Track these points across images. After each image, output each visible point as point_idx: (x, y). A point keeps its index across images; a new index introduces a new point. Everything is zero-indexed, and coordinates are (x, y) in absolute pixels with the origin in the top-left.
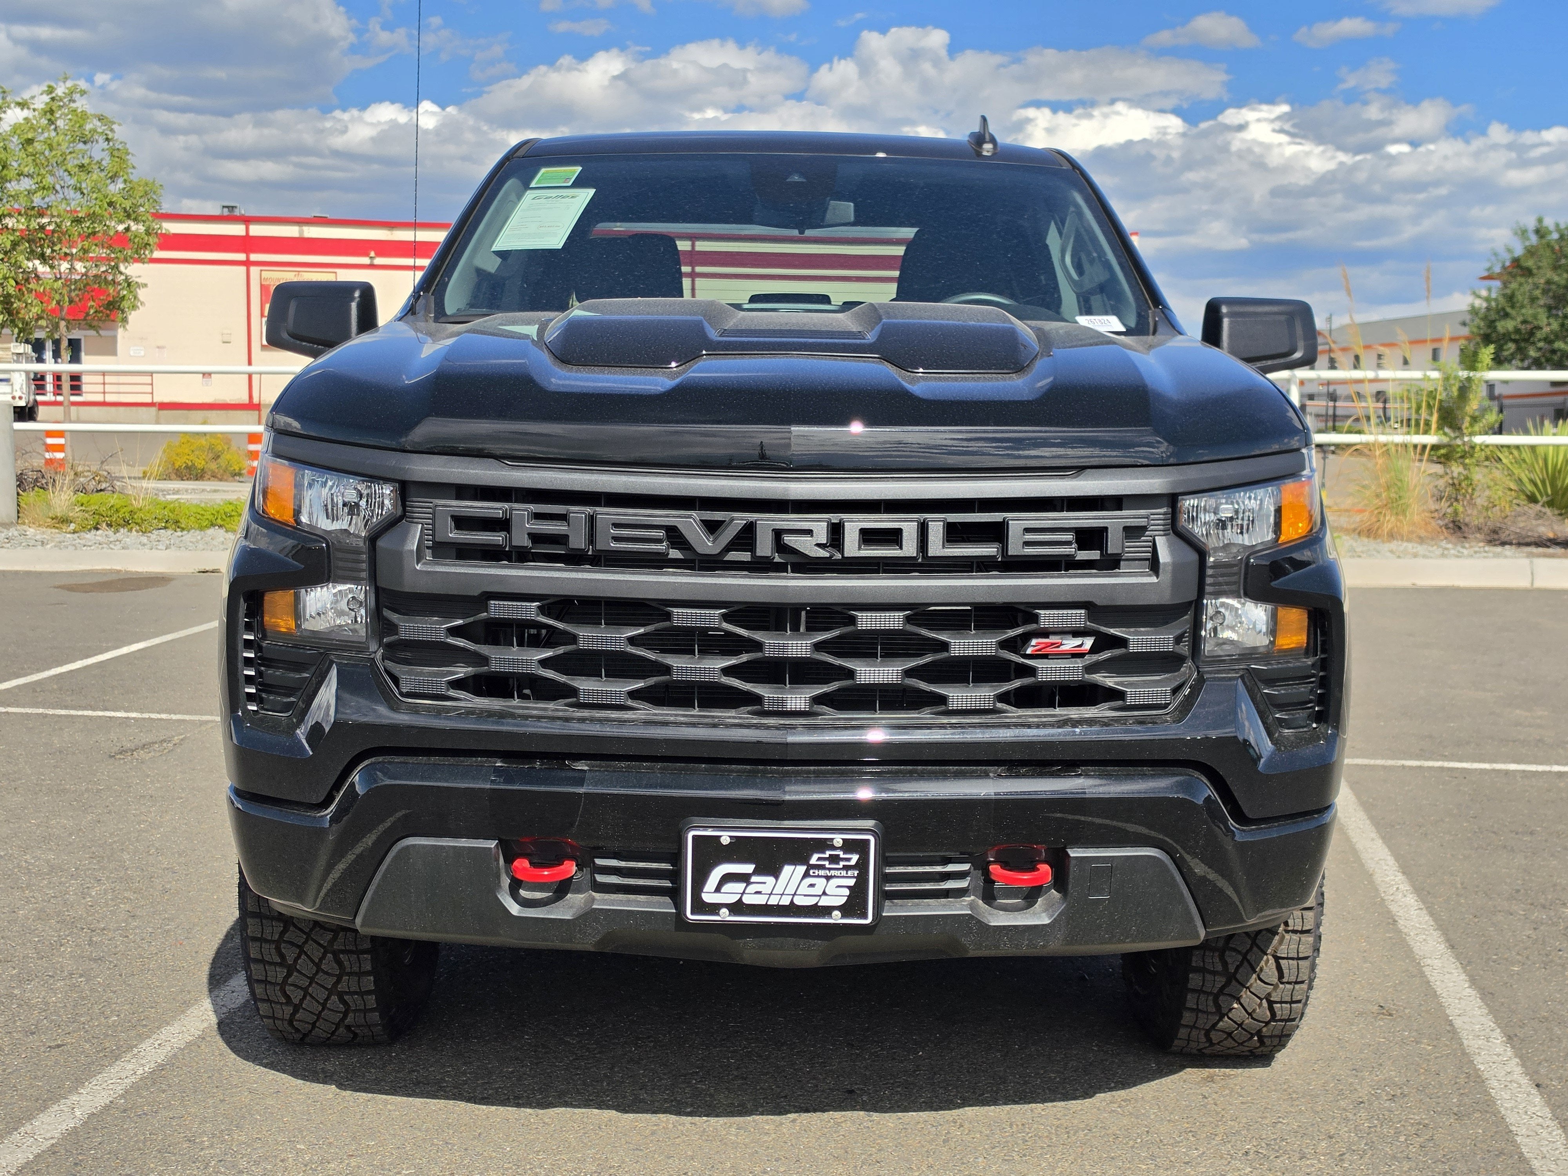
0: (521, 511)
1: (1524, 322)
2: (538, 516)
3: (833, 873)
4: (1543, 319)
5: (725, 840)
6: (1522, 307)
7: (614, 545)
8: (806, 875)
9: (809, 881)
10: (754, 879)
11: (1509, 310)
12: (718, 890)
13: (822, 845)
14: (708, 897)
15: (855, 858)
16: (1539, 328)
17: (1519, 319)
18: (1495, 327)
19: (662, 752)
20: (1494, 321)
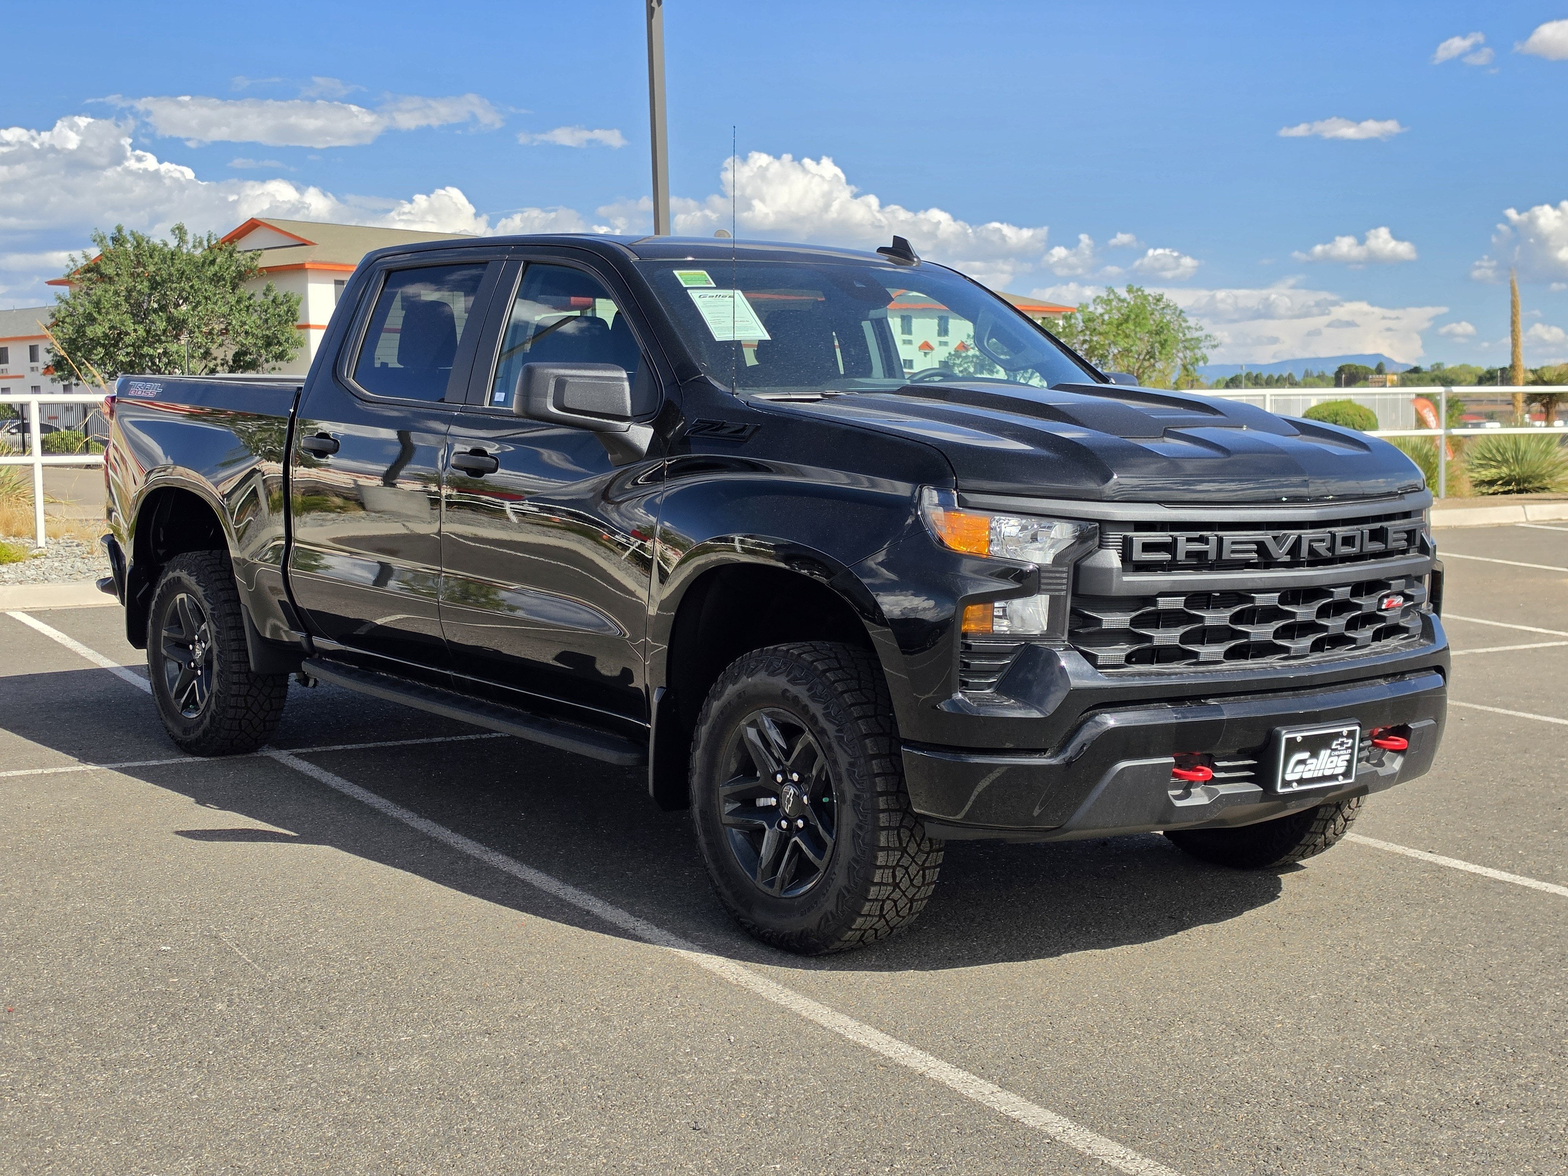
0: (1182, 536)
1: (112, 328)
2: (1189, 540)
3: (1342, 752)
4: (130, 326)
5: (1299, 739)
6: (107, 313)
7: (1233, 556)
8: (1330, 756)
9: (1331, 759)
10: (1309, 762)
11: (96, 315)
12: (1292, 772)
13: (1339, 735)
14: (1288, 777)
15: (1350, 741)
16: (127, 334)
17: (107, 325)
18: (84, 332)
19: (1255, 687)
20: (83, 326)
